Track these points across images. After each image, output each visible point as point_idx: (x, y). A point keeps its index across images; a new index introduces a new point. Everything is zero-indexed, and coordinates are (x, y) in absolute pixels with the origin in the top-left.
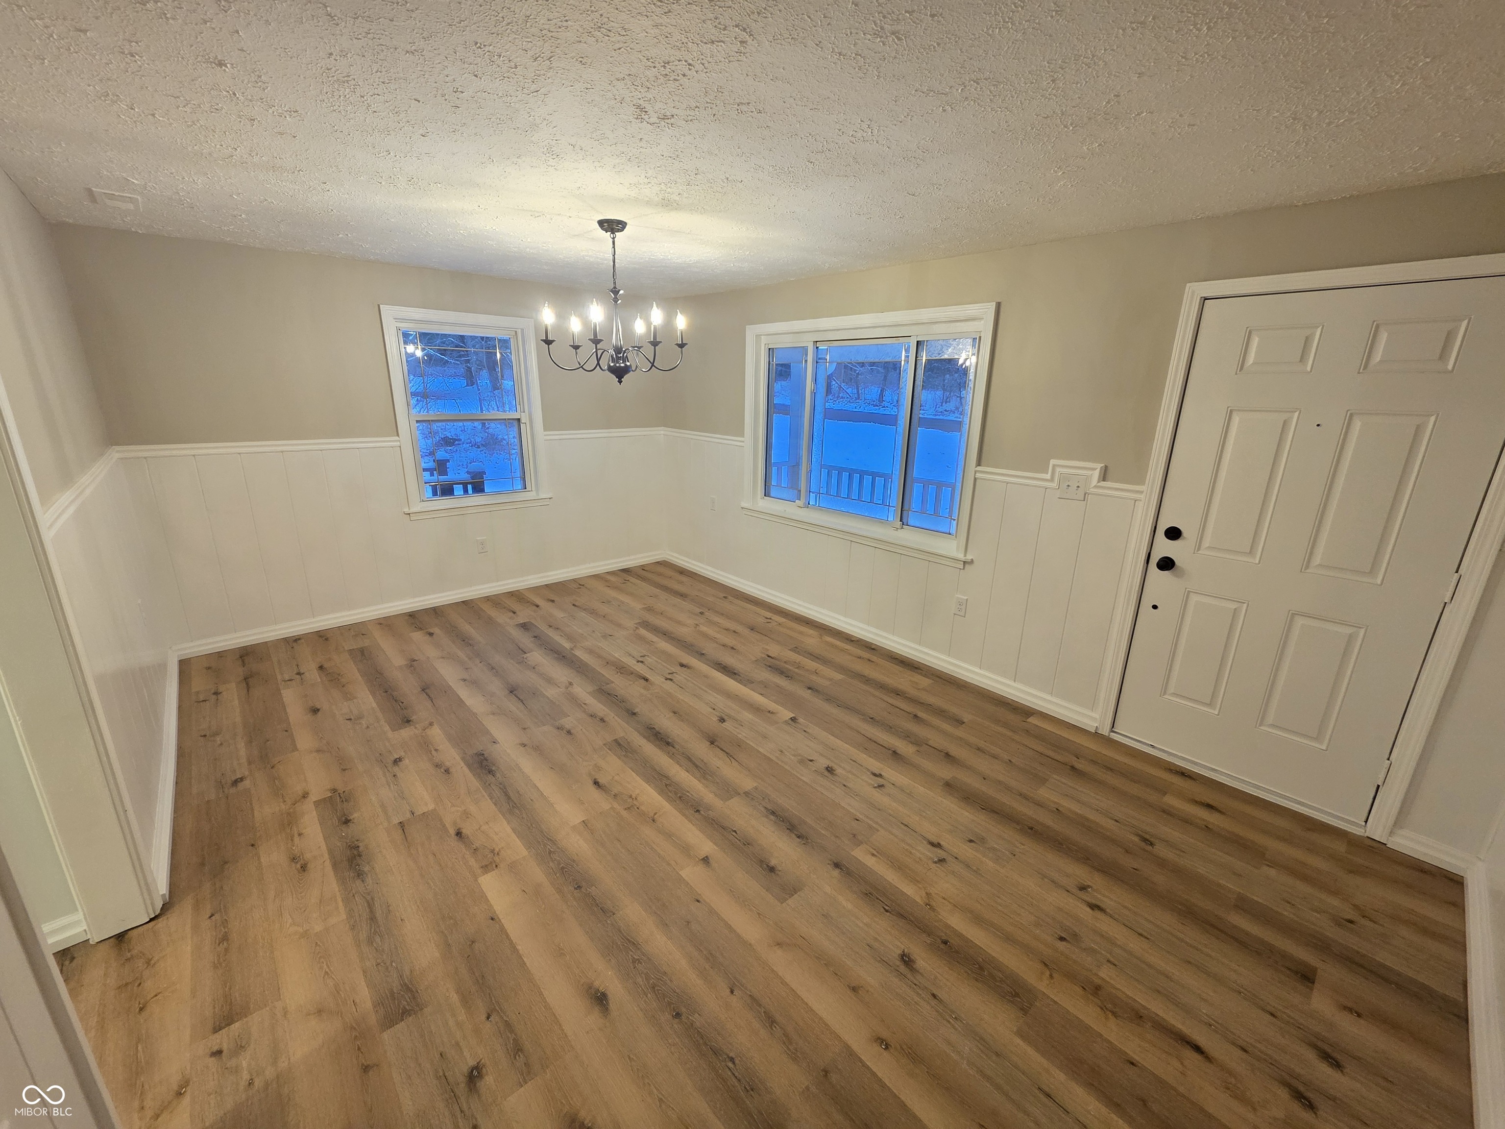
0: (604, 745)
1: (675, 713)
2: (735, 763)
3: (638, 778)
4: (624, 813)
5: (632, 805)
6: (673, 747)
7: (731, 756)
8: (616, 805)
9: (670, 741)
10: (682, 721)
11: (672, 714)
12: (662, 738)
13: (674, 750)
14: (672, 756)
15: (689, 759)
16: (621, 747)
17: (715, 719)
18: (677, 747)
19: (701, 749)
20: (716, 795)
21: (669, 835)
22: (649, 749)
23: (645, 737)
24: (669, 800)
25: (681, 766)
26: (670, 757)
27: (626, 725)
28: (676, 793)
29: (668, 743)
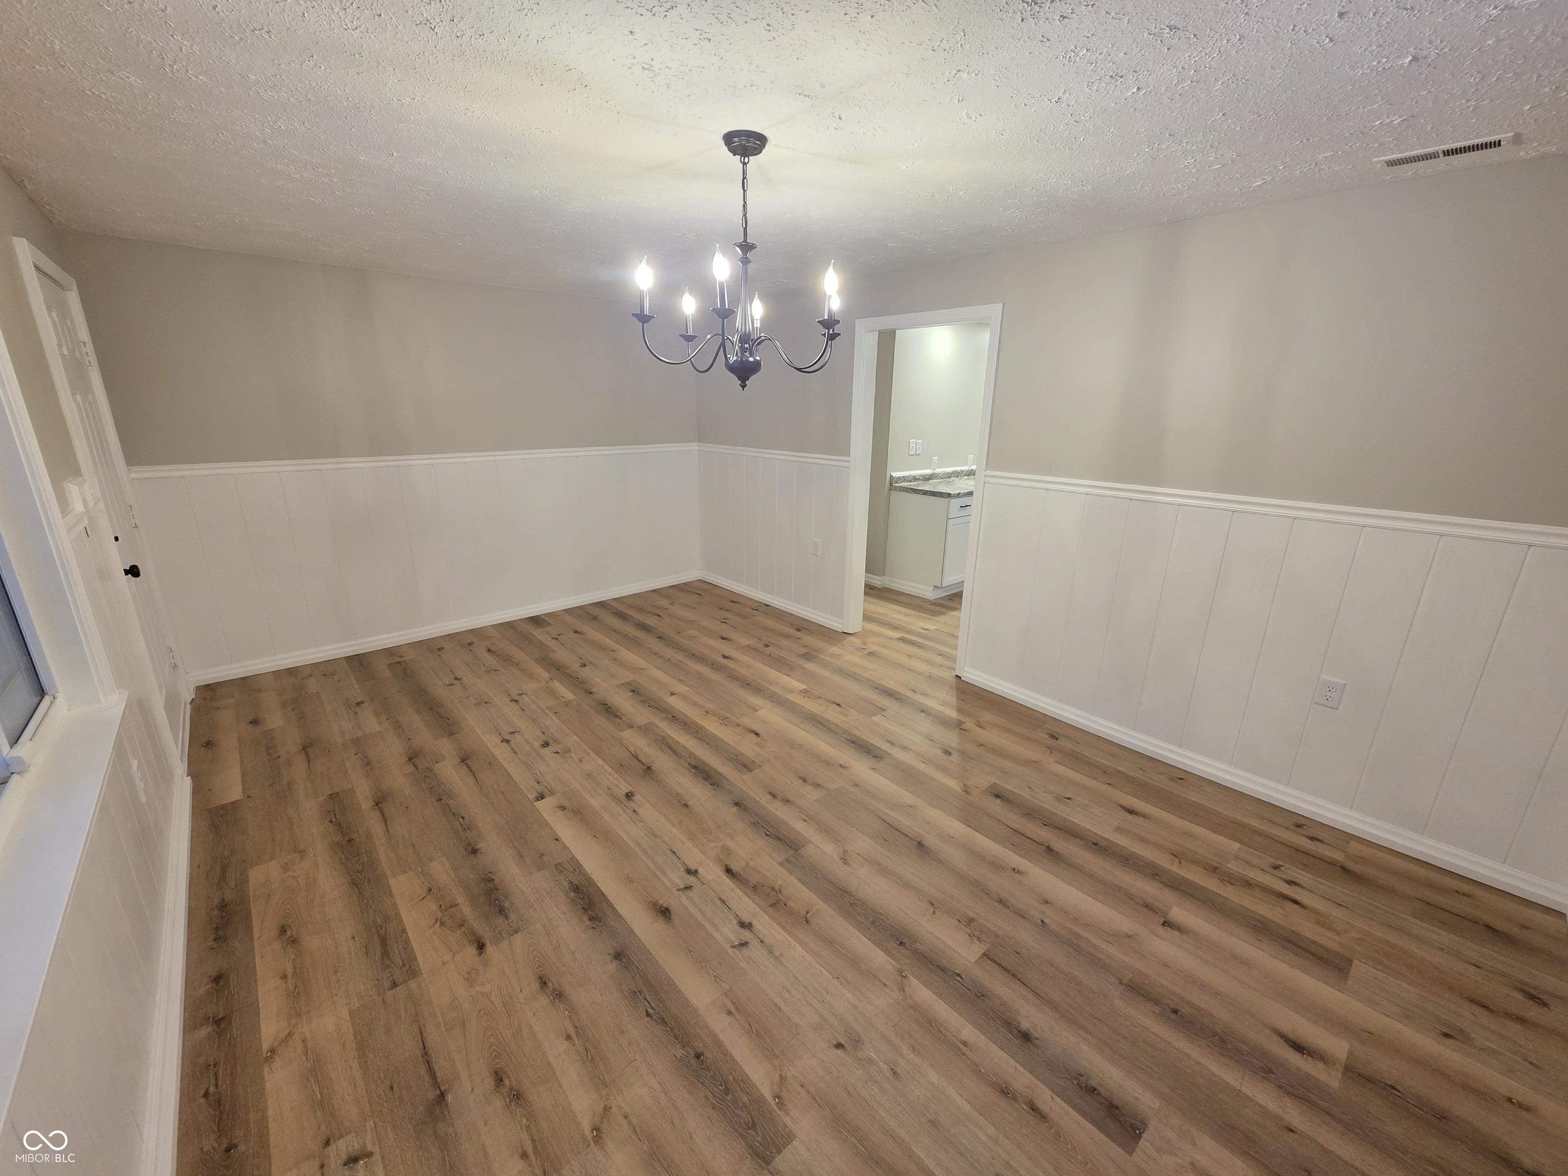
0: (760, 766)
1: (686, 805)
2: (632, 749)
3: (722, 737)
4: (729, 715)
5: (724, 721)
6: (690, 764)
7: (634, 756)
8: (736, 720)
9: (693, 770)
10: (677, 794)
11: (690, 803)
12: (701, 773)
13: (689, 760)
14: (692, 755)
15: (675, 752)
16: (745, 766)
17: (638, 797)
18: (686, 765)
19: (662, 762)
20: (657, 726)
21: (695, 704)
22: (714, 762)
23: (720, 774)
24: (695, 723)
25: (684, 747)
26: (694, 754)
27: (743, 788)
28: (690, 727)
29: (695, 767)
